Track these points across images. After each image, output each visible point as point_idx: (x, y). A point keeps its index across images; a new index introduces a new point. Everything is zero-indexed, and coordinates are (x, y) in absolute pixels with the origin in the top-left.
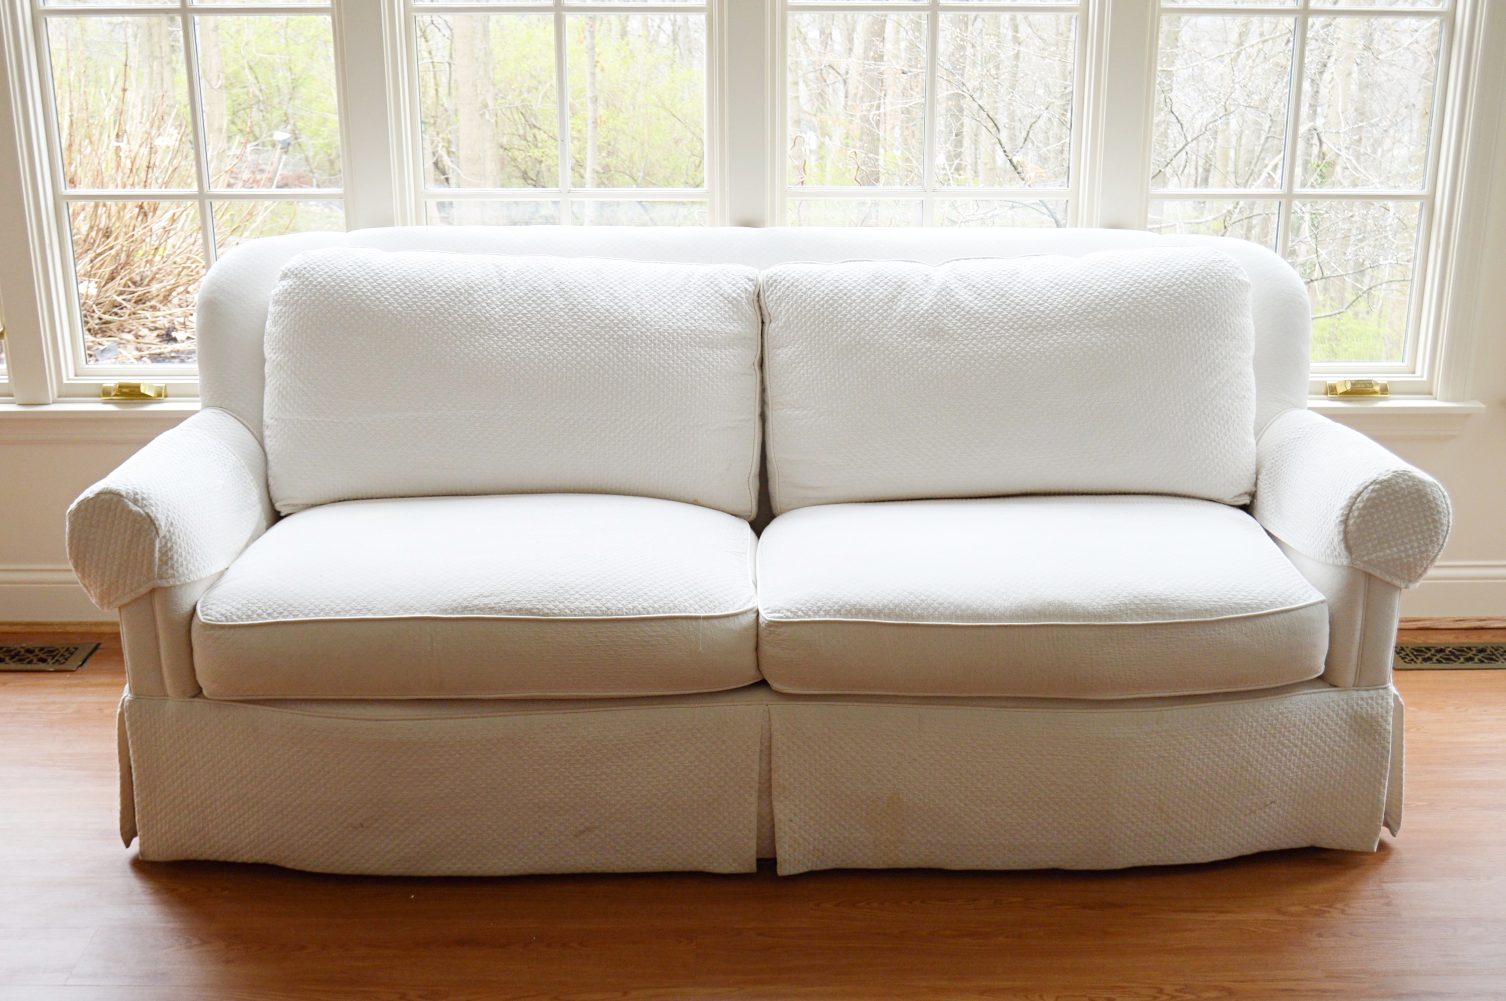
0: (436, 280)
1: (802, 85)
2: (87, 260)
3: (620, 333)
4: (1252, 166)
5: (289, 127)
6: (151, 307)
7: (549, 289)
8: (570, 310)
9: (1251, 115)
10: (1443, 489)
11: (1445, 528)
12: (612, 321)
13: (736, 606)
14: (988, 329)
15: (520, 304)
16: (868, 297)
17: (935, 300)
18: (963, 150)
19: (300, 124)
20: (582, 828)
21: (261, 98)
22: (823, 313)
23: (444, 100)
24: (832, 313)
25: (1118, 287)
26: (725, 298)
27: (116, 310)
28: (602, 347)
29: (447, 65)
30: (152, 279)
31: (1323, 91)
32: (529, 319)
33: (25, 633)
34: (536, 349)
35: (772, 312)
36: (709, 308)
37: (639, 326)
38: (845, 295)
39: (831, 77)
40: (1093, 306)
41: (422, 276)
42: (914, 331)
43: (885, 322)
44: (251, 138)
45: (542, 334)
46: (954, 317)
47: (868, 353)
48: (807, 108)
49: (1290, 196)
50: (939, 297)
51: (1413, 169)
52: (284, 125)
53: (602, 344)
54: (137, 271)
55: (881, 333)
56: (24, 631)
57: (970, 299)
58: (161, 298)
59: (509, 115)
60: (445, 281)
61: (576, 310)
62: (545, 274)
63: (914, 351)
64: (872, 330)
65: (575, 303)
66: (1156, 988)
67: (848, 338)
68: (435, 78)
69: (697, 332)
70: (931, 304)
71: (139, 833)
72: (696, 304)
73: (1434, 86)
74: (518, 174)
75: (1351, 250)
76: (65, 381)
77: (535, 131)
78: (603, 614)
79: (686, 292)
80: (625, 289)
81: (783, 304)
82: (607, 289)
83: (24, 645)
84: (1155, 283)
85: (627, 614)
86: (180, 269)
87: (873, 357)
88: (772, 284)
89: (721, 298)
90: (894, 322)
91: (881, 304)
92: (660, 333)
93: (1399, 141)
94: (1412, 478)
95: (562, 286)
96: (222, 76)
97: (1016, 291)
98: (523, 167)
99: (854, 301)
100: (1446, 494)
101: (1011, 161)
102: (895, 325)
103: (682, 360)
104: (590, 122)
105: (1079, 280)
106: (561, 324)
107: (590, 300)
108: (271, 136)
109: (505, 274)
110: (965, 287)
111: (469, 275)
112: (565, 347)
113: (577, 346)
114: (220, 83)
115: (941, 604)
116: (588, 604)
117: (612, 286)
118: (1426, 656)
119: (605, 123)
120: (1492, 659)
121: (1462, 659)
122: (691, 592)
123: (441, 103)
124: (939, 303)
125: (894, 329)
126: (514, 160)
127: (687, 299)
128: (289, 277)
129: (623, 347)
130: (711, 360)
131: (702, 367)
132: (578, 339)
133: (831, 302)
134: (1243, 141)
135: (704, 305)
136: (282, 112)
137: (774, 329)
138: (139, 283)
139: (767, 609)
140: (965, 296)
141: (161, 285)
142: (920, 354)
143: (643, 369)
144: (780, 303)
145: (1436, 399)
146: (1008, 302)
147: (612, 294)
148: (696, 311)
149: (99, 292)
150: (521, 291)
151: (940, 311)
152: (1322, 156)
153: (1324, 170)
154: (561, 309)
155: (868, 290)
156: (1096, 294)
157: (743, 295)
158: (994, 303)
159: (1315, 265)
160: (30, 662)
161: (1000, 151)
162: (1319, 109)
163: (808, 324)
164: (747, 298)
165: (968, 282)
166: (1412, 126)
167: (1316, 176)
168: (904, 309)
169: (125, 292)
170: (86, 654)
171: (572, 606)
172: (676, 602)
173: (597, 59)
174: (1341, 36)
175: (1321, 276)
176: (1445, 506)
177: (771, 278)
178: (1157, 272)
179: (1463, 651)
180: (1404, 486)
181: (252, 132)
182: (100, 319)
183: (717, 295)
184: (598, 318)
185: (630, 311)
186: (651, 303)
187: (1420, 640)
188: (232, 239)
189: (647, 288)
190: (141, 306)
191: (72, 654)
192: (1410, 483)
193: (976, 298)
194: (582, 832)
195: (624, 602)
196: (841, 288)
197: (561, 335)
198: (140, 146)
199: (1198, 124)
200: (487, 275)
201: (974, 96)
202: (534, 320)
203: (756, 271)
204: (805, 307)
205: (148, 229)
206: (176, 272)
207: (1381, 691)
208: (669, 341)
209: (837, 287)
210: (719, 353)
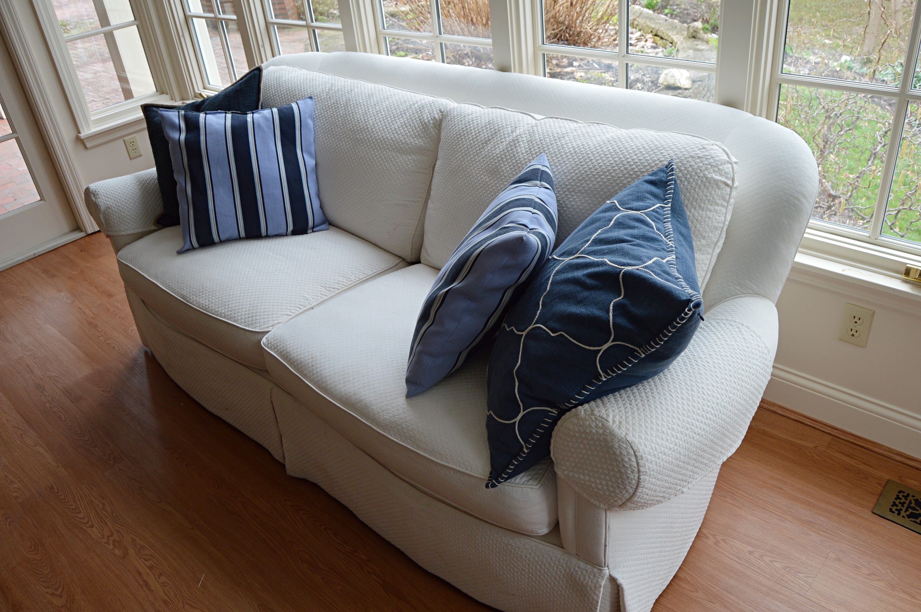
3: (358, 136)
7: (342, 103)
12: (357, 128)
15: (326, 111)
26: (420, 122)
53: (348, 141)
62: (347, 94)
69: (396, 142)
72: (403, 124)
79: (404, 115)
82: (366, 107)
88: (445, 117)
103: (382, 159)
107: (354, 113)
116: (204, 302)
117: (369, 106)
124: (506, 151)
127: (401, 119)
129: (356, 145)
130: (398, 161)
131: (391, 164)
132: (340, 136)
135: (408, 125)
148: (402, 128)
154: (341, 117)
157: (431, 122)
172: (236, 315)
183: (418, 119)
186: (381, 119)
195: (216, 306)
210: (405, 157)
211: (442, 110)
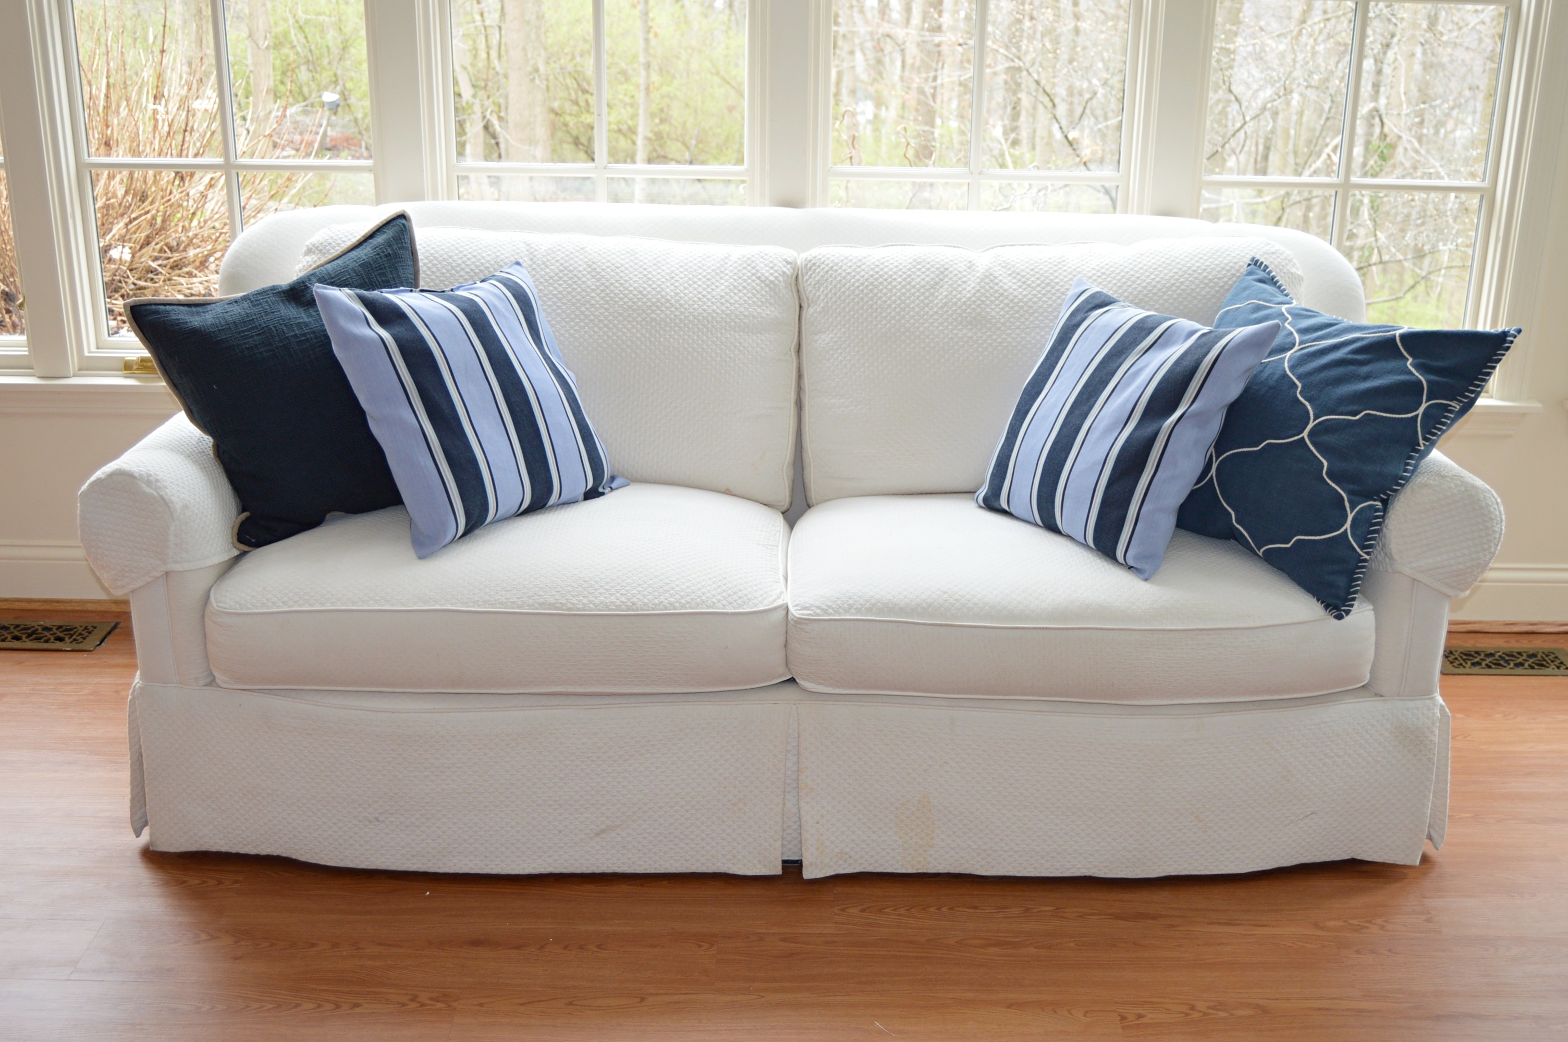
0: (465, 259)
1: (859, 55)
2: (122, 224)
3: (653, 316)
4: (1312, 148)
5: (338, 88)
6: (187, 273)
7: (581, 269)
8: (602, 291)
9: (1312, 95)
10: (1495, 495)
11: (1497, 536)
12: (644, 303)
13: (766, 602)
14: (1032, 319)
15: (551, 285)
16: (909, 283)
17: (978, 288)
18: (1019, 124)
19: (349, 85)
20: (603, 827)
21: (310, 58)
22: (862, 299)
23: (495, 63)
24: (872, 299)
25: (1167, 277)
26: (762, 282)
27: (151, 275)
28: (634, 331)
29: (497, 28)
30: (188, 245)
31: (1387, 70)
32: (560, 299)
33: (43, 611)
34: (566, 331)
35: (811, 296)
36: (745, 291)
37: (673, 309)
38: (886, 280)
39: (888, 46)
40: (1141, 296)
41: (450, 254)
42: (956, 320)
43: (926, 309)
44: (300, 99)
45: (573, 316)
46: (997, 306)
47: (908, 341)
48: (864, 77)
49: (1347, 186)
50: (982, 284)
51: (1475, 153)
52: (333, 86)
53: (634, 327)
54: (174, 235)
55: (921, 321)
56: (42, 608)
57: (1015, 287)
58: (197, 263)
59: (561, 79)
60: (473, 260)
61: (608, 291)
62: (577, 254)
63: (956, 339)
64: (913, 317)
65: (607, 284)
66: (1188, 1004)
67: (888, 326)
68: (487, 41)
69: (733, 316)
70: (973, 291)
71: (149, 824)
72: (732, 287)
73: (1499, 68)
74: (570, 139)
75: (1409, 236)
76: (86, 354)
77: (588, 96)
78: (629, 610)
79: (722, 275)
80: (659, 271)
81: (822, 289)
82: (641, 270)
83: (42, 623)
84: (1205, 274)
85: (653, 609)
86: (218, 234)
87: (913, 345)
88: (810, 268)
89: (758, 281)
90: (935, 309)
91: (922, 290)
92: (694, 316)
93: (1463, 123)
94: (1464, 483)
95: (594, 266)
96: (268, 35)
97: (1062, 280)
98: (575, 132)
99: (895, 286)
100: (1499, 500)
101: (1066, 137)
102: (936, 313)
103: (716, 345)
104: (642, 87)
105: (1127, 270)
106: (592, 305)
107: (622, 281)
108: (320, 96)
109: (536, 253)
110: (1010, 275)
111: (498, 254)
112: (596, 329)
113: (609, 328)
114: (266, 43)
115: (975, 604)
116: (613, 599)
117: (645, 267)
118: (1476, 660)
119: (657, 89)
120: (1542, 665)
121: (1512, 665)
122: (720, 587)
123: (492, 66)
124: (983, 291)
125: (936, 317)
126: (566, 125)
127: (722, 281)
128: (314, 253)
129: (656, 330)
130: (746, 345)
131: (737, 351)
132: (610, 321)
133: (871, 287)
134: (1305, 119)
135: (741, 288)
136: (331, 73)
137: (812, 315)
138: (175, 248)
139: (797, 605)
140: (1008, 283)
141: (198, 250)
142: (961, 343)
143: (676, 353)
144: (819, 288)
145: (1492, 397)
146: (1053, 291)
147: (645, 276)
148: (732, 294)
149: (133, 256)
150: (552, 270)
151: (983, 299)
152: (1383, 136)
153: (1385, 151)
154: (593, 290)
155: (909, 276)
156: (1144, 284)
157: (781, 279)
158: (1039, 292)
159: (1373, 249)
160: (47, 641)
161: (1056, 126)
162: (1382, 89)
163: (847, 309)
164: (784, 281)
165: (1013, 269)
166: (1475, 107)
167: (1376, 157)
168: (946, 296)
169: (161, 257)
170: (104, 633)
171: (596, 601)
172: (704, 598)
173: (650, 24)
174: (1405, 15)
175: (1378, 260)
176: (1497, 513)
177: (810, 261)
178: (1207, 263)
179: (1513, 656)
180: (1456, 491)
181: (301, 93)
182: (135, 284)
183: (754, 278)
184: (631, 299)
185: (663, 293)
186: (686, 285)
187: (1470, 644)
188: (272, 204)
189: (682, 270)
190: (177, 272)
191: (90, 633)
192: (1463, 489)
193: (1020, 287)
194: (603, 831)
195: (650, 597)
196: (881, 273)
197: (592, 317)
198: (178, 109)
199: (1257, 105)
200: (518, 254)
201: (1031, 70)
202: (564, 301)
203: (795, 254)
204: (844, 292)
205: (184, 193)
206: (214, 237)
207: (1427, 702)
208: (704, 326)
209: (877, 272)
210: (755, 337)
211: (789, 260)
